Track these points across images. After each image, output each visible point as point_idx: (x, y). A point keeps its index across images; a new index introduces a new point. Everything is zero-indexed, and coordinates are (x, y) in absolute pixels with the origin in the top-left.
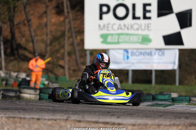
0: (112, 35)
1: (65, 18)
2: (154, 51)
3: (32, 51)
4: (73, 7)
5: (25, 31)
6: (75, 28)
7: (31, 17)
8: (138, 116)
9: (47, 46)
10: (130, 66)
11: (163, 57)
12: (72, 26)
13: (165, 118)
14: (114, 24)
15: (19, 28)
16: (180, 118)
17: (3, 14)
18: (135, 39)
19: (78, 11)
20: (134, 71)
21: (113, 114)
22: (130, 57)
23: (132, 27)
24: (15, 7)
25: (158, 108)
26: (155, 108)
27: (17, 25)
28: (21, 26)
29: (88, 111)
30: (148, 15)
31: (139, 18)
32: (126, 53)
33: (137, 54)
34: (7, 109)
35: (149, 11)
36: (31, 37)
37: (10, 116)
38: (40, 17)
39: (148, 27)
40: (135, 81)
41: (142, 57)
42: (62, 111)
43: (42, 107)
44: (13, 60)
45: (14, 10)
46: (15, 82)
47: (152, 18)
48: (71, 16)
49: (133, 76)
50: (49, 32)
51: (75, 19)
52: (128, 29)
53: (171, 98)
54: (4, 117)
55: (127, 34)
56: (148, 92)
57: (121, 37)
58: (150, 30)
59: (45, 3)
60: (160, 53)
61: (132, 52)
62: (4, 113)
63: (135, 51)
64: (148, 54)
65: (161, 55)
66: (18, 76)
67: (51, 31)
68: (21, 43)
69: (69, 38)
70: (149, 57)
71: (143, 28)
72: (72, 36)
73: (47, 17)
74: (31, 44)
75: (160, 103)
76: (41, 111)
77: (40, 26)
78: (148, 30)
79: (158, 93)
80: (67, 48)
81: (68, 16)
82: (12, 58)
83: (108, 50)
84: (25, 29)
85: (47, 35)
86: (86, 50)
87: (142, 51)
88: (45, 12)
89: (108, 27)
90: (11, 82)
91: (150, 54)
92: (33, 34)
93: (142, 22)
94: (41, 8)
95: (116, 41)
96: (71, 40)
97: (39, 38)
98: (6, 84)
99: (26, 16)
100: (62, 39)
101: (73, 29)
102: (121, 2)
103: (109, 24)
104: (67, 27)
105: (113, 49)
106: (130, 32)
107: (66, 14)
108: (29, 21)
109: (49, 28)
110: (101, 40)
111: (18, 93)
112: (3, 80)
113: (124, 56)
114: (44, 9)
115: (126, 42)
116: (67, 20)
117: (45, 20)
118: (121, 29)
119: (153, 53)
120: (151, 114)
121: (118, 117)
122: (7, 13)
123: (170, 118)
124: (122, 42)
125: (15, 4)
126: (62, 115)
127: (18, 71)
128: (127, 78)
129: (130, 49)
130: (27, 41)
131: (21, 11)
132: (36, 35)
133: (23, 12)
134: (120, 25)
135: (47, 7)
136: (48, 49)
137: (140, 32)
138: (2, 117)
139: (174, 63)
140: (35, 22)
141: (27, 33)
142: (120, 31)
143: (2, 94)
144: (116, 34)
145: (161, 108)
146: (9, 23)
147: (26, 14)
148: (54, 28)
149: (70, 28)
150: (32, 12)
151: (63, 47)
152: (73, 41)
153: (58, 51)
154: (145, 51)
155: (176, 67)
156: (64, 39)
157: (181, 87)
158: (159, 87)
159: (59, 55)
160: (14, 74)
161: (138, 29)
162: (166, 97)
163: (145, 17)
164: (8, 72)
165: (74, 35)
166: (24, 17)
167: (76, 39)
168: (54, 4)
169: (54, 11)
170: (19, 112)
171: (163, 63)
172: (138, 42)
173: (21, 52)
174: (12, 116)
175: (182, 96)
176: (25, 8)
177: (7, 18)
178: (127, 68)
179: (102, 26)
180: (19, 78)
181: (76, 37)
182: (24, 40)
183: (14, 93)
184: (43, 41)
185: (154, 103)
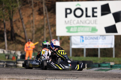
0: (73, 27)
1: (44, 17)
2: (99, 36)
3: (24, 37)
4: (49, 10)
5: (19, 25)
6: (50, 23)
7: (23, 17)
8: (89, 77)
9: (33, 34)
10: (84, 46)
11: (104, 40)
12: (49, 22)
13: (106, 78)
14: (75, 20)
15: (16, 23)
16: (115, 78)
17: (6, 15)
18: (87, 29)
19: (52, 12)
20: (87, 49)
21: (74, 76)
22: (85, 41)
23: (85, 22)
24: (13, 11)
25: (102, 72)
26: (100, 72)
27: (14, 22)
28: (17, 22)
29: (59, 74)
30: (95, 14)
31: (90, 17)
32: (82, 38)
33: (89, 38)
34: (8, 73)
35: (96, 12)
36: (23, 29)
37: (10, 77)
38: (29, 17)
39: (95, 22)
40: (88, 55)
41: (92, 40)
42: (43, 74)
43: (31, 72)
44: (13, 43)
45: (13, 13)
46: (14, 57)
47: (98, 16)
48: (47, 15)
49: (86, 52)
50: (34, 26)
51: (50, 18)
52: (83, 23)
53: (110, 65)
54: (7, 78)
55: (82, 27)
56: (96, 62)
57: (79, 28)
58: (97, 24)
59: (32, 8)
60: (103, 38)
61: (86, 38)
62: (6, 76)
63: (87, 37)
64: (96, 39)
65: (104, 39)
66: (16, 53)
67: (36, 25)
68: (17, 33)
69: (46, 29)
70: (96, 40)
71: (92, 22)
72: (48, 28)
73: (33, 16)
74: (23, 33)
75: (103, 68)
76: (29, 74)
77: (29, 22)
78: (95, 23)
79: (102, 62)
80: (46, 35)
81: (46, 15)
82: (11, 42)
83: (71, 36)
84: (19, 24)
85: (33, 27)
86: (57, 37)
87: (92, 37)
88: (32, 14)
89: (70, 22)
90: (11, 56)
91: (97, 38)
92: (24, 27)
93: (92, 19)
94: (29, 11)
95: (76, 31)
96: (48, 30)
97: (28, 29)
98: (8, 58)
99: (20, 16)
100: (42, 30)
101: (49, 24)
102: (78, 7)
103: (71, 20)
104: (46, 22)
105: (74, 36)
106: (84, 25)
107: (45, 14)
108: (22, 19)
109: (34, 23)
110: (67, 30)
111: (16, 64)
112: (6, 56)
113: (81, 40)
114: (31, 12)
115: (82, 31)
116: (45, 19)
117: (32, 18)
118: (79, 23)
119: (99, 38)
120: (97, 75)
121: (77, 78)
122: (8, 14)
123: (109, 78)
124: (79, 32)
125: (13, 9)
126: (43, 76)
127: (16, 50)
128: (83, 53)
129: (84, 35)
130: (21, 31)
131: (17, 13)
132: (27, 28)
133: (18, 14)
134: (78, 21)
135: (33, 10)
136: (34, 36)
137: (91, 25)
138: (6, 78)
139: (112, 44)
140: (25, 20)
141: (21, 27)
142: (78, 25)
143: (6, 64)
144: (76, 27)
145: (104, 72)
146: (9, 21)
147: (20, 15)
148: (37, 23)
149: (47, 23)
150: (23, 14)
151: (43, 35)
152: (49, 31)
153: (40, 37)
154: (94, 36)
155: (113, 46)
156: (44, 30)
157: (116, 58)
158: (103, 59)
159: (40, 40)
160: (13, 52)
161: (89, 23)
162: (107, 65)
163: (93, 16)
164: (10, 51)
165: (50, 27)
166: (19, 17)
167: (51, 29)
168: (37, 8)
169: (37, 13)
170: (16, 75)
171: (105, 44)
172: (89, 32)
173: (17, 38)
174: (11, 77)
175: (117, 64)
176: (19, 11)
177: (9, 18)
178: (83, 47)
179: (67, 21)
180: (16, 54)
181: (51, 28)
182: (19, 31)
183: (13, 63)
184: (30, 31)
185: (100, 69)
